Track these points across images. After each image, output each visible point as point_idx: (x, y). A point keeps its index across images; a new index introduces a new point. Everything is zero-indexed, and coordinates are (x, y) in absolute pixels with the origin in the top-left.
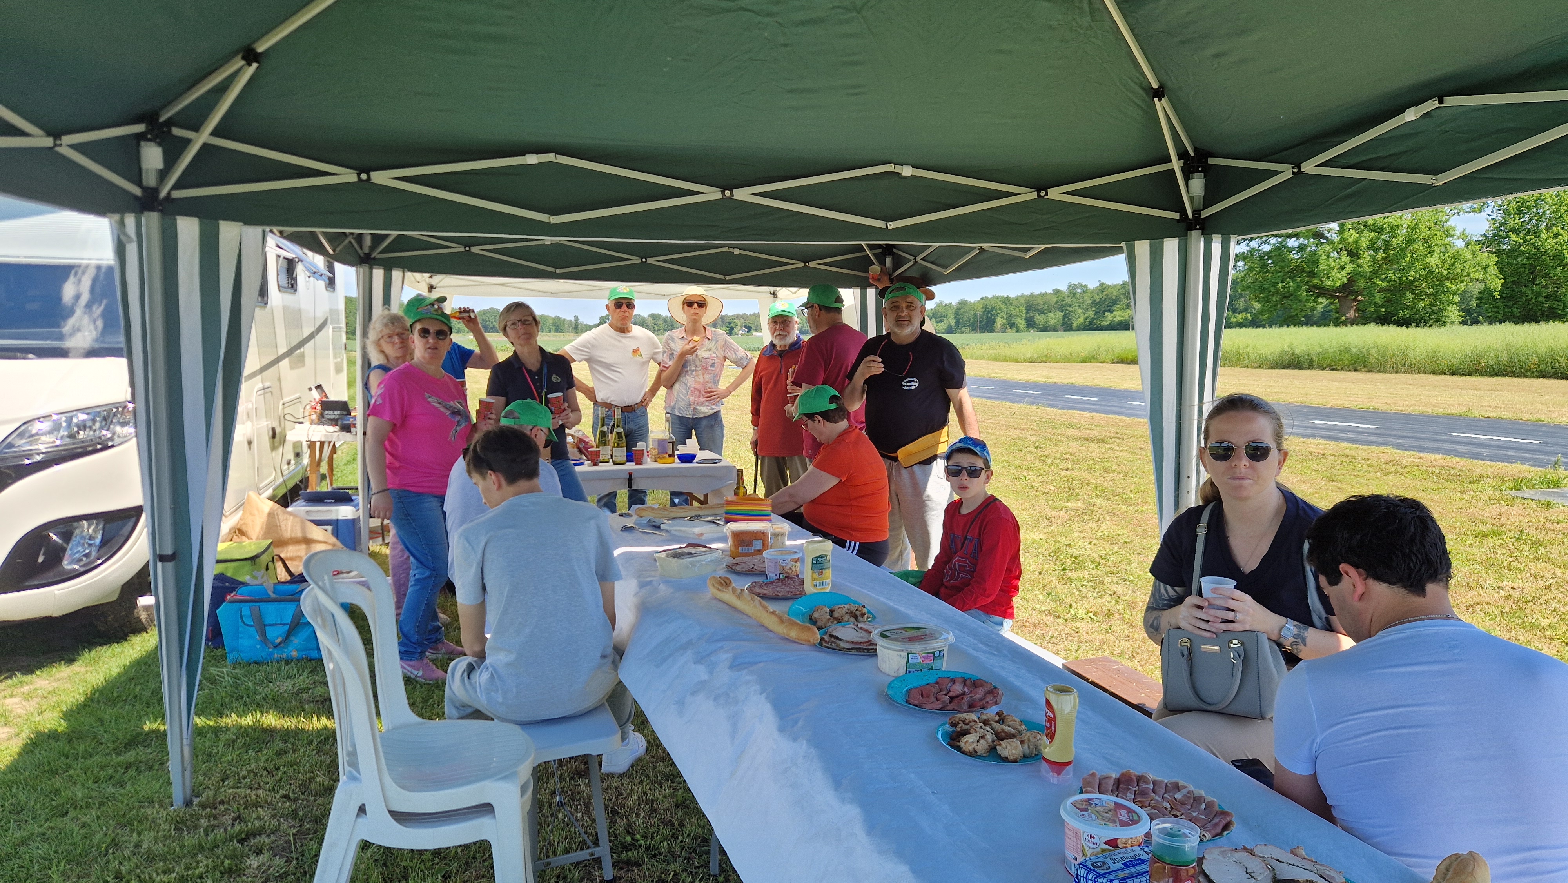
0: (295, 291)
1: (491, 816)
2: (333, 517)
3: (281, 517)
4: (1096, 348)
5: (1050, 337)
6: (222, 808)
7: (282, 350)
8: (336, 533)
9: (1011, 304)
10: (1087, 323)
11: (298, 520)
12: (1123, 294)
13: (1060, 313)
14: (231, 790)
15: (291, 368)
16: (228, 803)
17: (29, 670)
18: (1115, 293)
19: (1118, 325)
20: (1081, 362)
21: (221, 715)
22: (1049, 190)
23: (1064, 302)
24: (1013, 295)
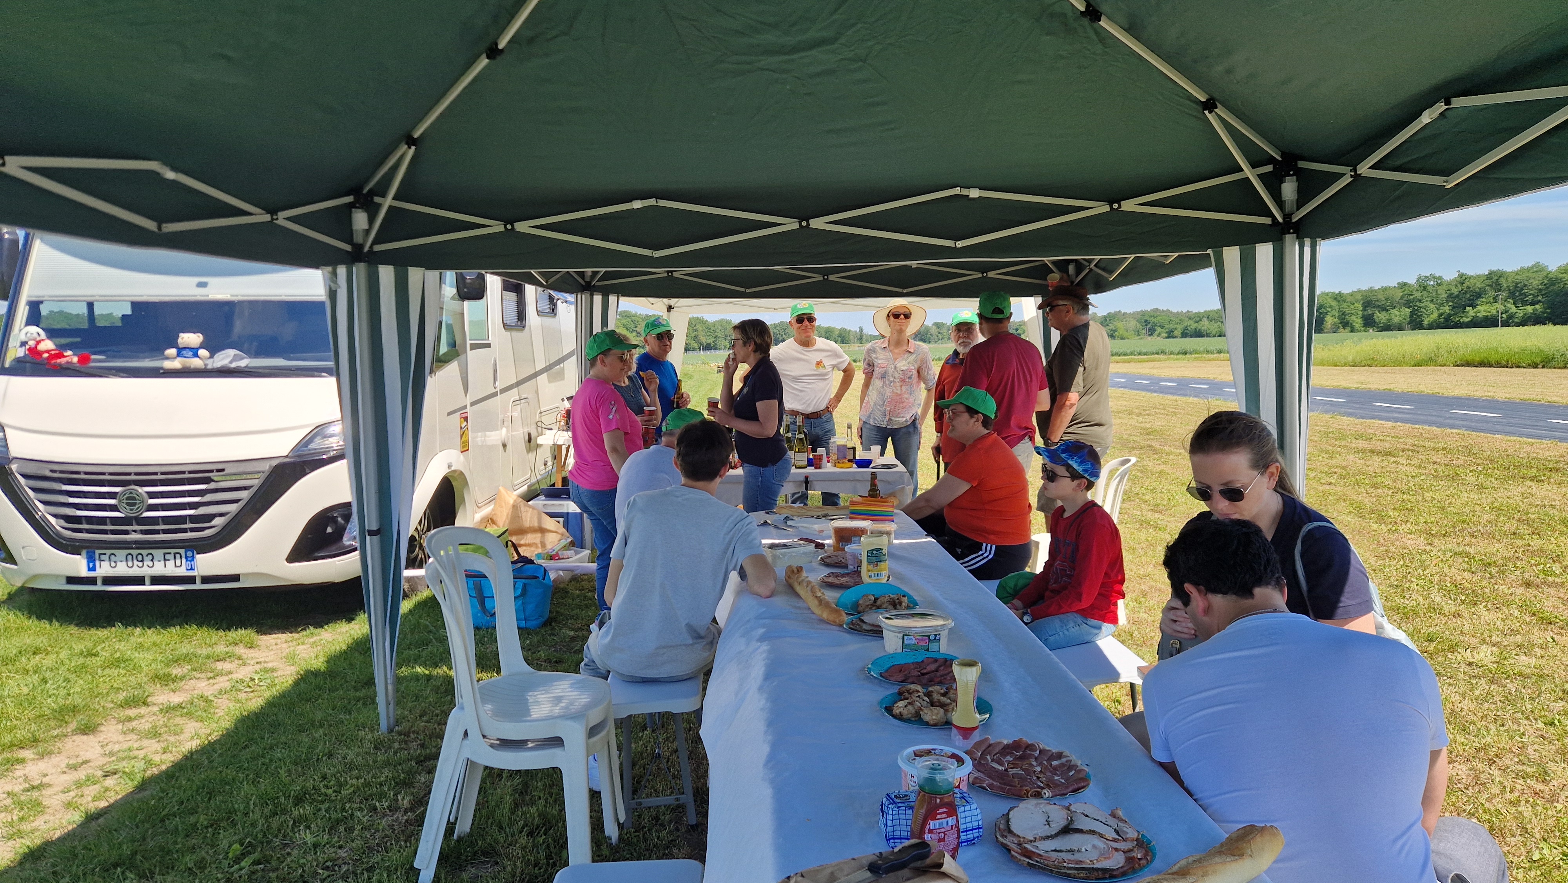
0: (555, 315)
1: (562, 748)
2: (564, 510)
3: (523, 509)
4: (1435, 349)
5: (1388, 337)
6: (412, 736)
7: (540, 366)
8: (566, 526)
9: (1344, 301)
10: (1442, 320)
11: (536, 511)
12: (1489, 285)
13: (1407, 310)
14: (423, 724)
15: (550, 382)
16: (418, 733)
17: (319, 625)
18: (1479, 285)
19: (1482, 321)
20: (1415, 366)
21: (436, 666)
22: (1122, 203)
23: (1411, 297)
24: (1346, 290)
